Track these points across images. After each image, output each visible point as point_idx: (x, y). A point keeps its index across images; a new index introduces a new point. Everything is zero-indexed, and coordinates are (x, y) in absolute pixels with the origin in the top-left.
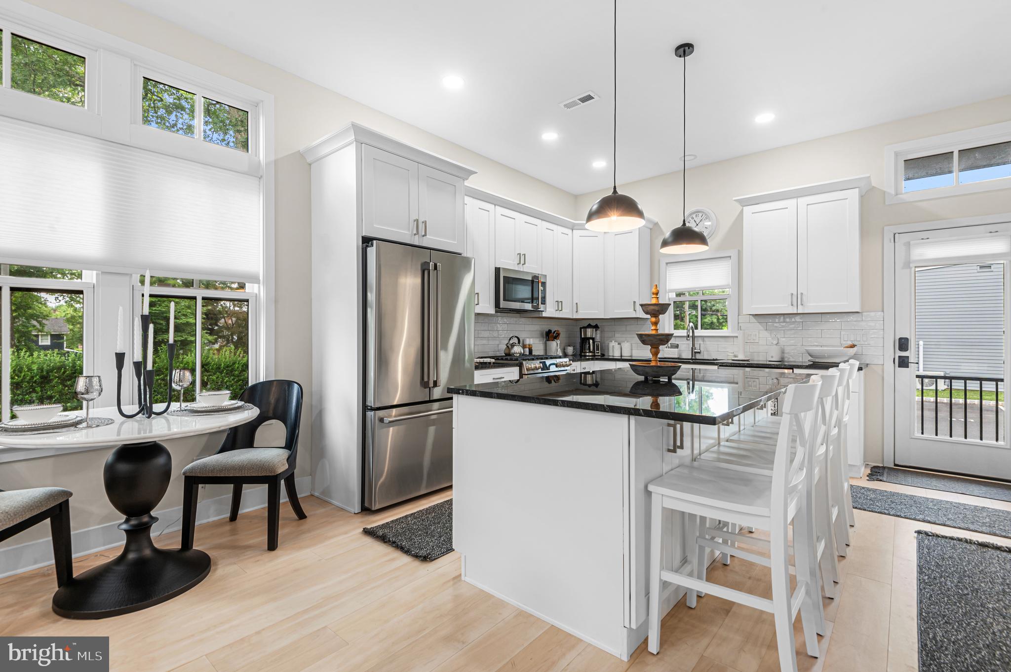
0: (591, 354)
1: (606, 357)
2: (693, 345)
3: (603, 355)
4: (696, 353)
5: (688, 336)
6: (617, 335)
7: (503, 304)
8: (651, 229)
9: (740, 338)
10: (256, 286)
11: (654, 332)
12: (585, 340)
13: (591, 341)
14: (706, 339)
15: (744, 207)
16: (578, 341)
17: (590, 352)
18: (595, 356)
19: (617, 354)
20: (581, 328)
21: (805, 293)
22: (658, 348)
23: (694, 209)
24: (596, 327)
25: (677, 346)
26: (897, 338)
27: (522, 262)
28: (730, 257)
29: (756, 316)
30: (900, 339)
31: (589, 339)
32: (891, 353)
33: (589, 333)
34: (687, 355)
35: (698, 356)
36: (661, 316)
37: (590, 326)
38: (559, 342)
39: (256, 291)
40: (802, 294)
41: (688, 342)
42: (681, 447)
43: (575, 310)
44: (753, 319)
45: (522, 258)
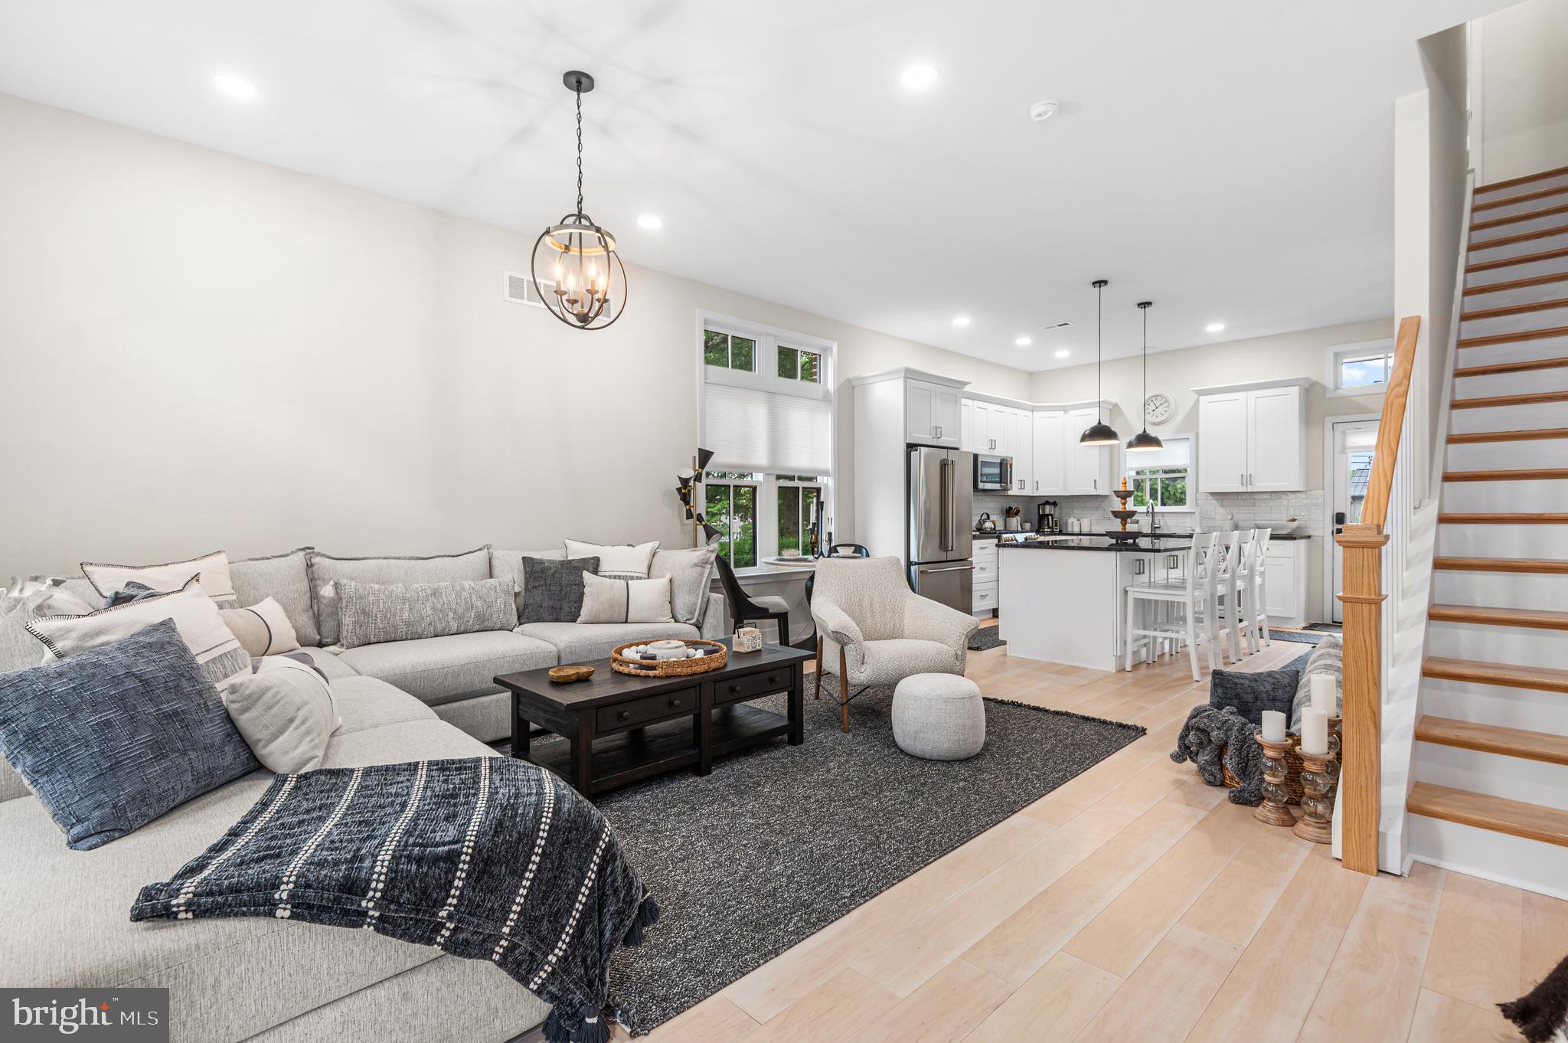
0: (1049, 530)
1: (1064, 532)
2: (1153, 520)
3: (1061, 531)
4: (1155, 528)
5: (1148, 512)
6: (1075, 512)
7: (981, 486)
8: (1111, 410)
9: (1197, 514)
10: (825, 478)
11: (1123, 510)
12: (1043, 517)
13: (1050, 517)
14: (1165, 515)
15: (1200, 397)
16: (1037, 517)
17: (1049, 528)
18: (1053, 531)
19: (1076, 530)
20: (1039, 506)
21: (1253, 474)
22: (1126, 520)
23: (1154, 393)
24: (1055, 504)
25: (1137, 522)
26: (1335, 513)
27: (993, 447)
28: (1188, 439)
29: (1210, 493)
30: (1337, 514)
31: (1048, 515)
32: (1329, 526)
33: (1048, 509)
34: (1147, 530)
35: (1158, 531)
36: (1128, 499)
37: (1047, 503)
38: (1019, 518)
39: (825, 482)
40: (1250, 475)
41: (1148, 518)
42: (1143, 573)
43: (1035, 488)
44: (1210, 497)
45: (993, 444)
